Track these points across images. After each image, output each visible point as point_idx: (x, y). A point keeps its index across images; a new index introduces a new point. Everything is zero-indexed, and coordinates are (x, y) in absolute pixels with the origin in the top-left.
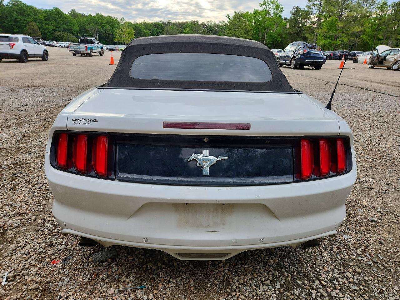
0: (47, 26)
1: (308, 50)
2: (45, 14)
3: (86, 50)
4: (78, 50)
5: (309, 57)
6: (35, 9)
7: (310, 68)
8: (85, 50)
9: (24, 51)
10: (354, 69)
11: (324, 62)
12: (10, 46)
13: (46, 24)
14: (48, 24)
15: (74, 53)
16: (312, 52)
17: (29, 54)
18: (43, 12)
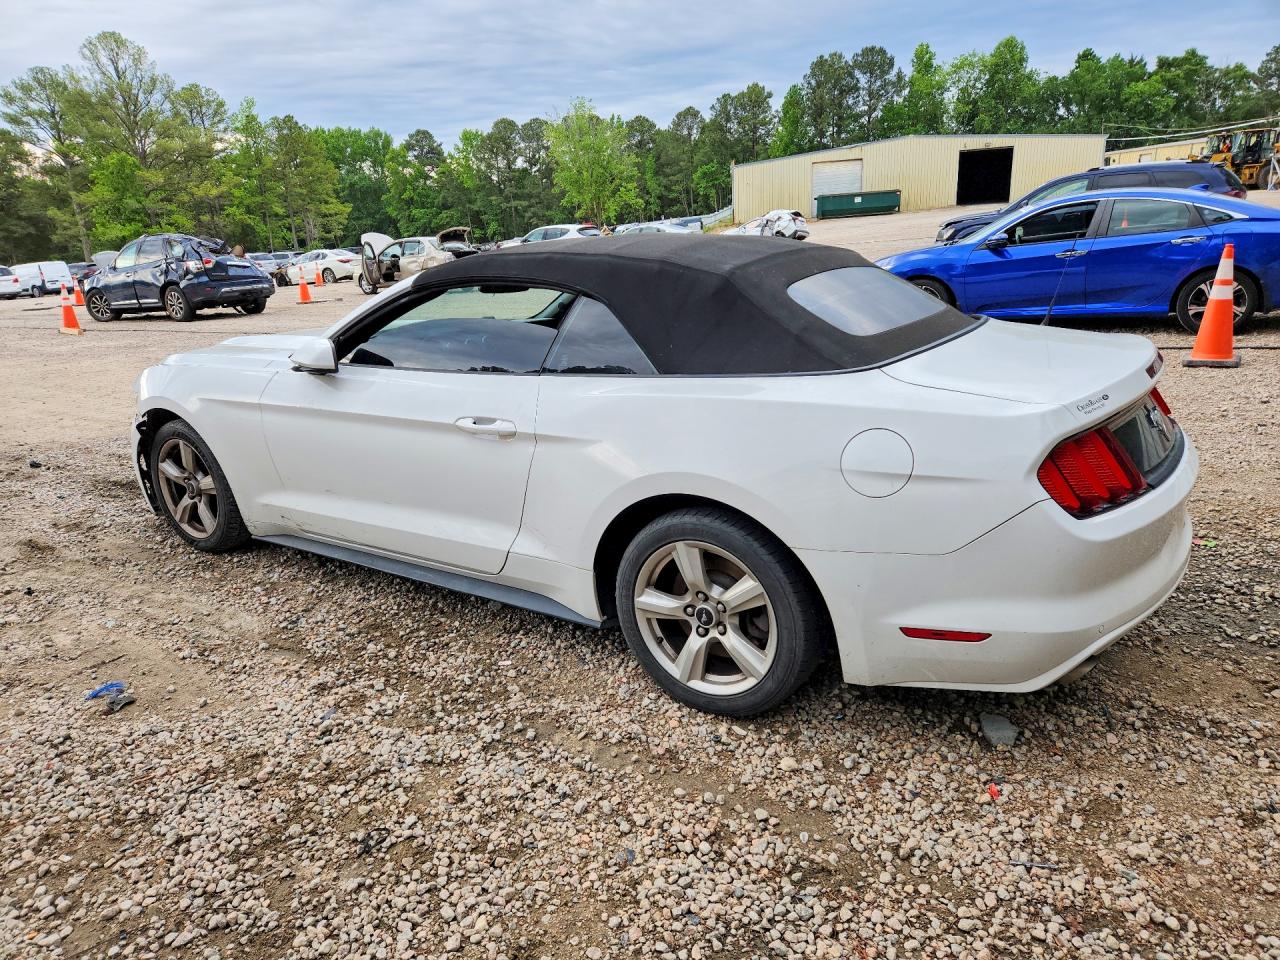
1: (214, 259)
5: (225, 280)
7: (231, 310)
10: (341, 300)
11: (271, 291)
16: (229, 263)
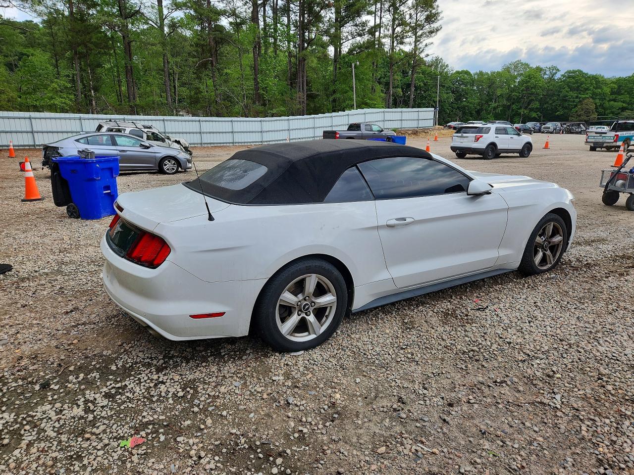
0: (612, 103)
2: (614, 85)
3: (616, 141)
4: (601, 141)
6: (600, 79)
8: (613, 141)
9: (493, 145)
12: (475, 139)
13: (610, 100)
14: (615, 100)
15: (592, 145)
17: (499, 148)
18: (613, 82)
